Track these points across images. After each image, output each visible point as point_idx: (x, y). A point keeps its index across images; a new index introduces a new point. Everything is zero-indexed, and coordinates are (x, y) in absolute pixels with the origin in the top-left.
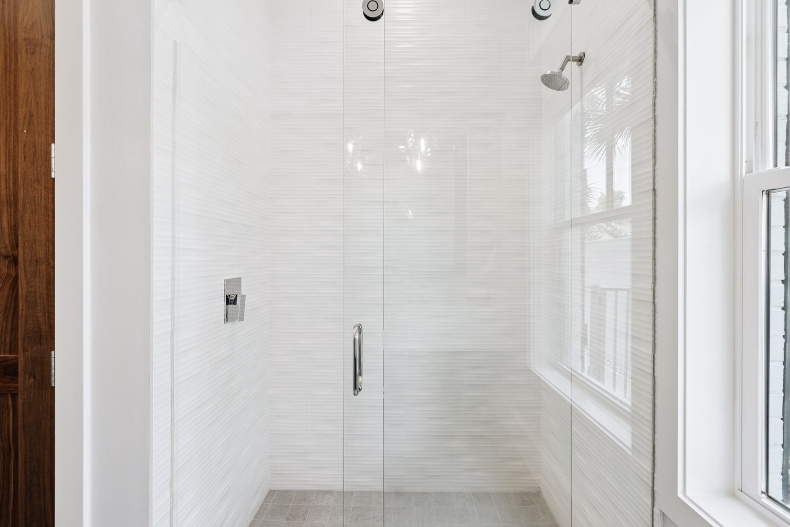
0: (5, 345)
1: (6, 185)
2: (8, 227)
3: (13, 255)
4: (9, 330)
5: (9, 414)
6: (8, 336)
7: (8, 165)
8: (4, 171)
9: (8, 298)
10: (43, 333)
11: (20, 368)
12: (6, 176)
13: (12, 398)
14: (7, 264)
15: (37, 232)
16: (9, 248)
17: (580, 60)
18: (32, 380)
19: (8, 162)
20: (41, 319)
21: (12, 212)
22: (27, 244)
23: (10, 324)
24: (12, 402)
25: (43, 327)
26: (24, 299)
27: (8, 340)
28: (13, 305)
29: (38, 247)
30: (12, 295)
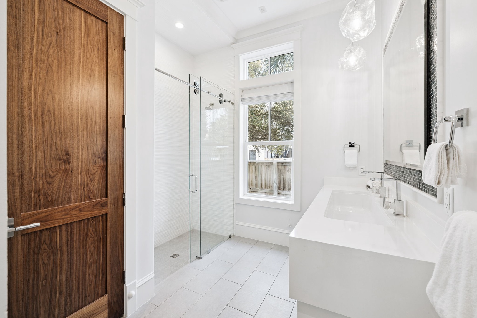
0: (98, 195)
1: (99, 127)
2: (100, 145)
3: (102, 157)
4: (100, 189)
5: (100, 224)
6: (100, 191)
7: (100, 119)
8: (98, 121)
9: (100, 175)
10: (118, 187)
11: (108, 203)
12: (99, 123)
13: (101, 217)
14: (99, 161)
15: (115, 147)
16: (100, 154)
17: (213, 105)
18: (114, 206)
19: (100, 117)
20: (117, 182)
21: (102, 139)
22: (111, 152)
23: (100, 186)
24: (101, 218)
25: (118, 185)
26: (110, 175)
27: (100, 193)
28: (102, 178)
29: (116, 153)
30: (102, 173)
